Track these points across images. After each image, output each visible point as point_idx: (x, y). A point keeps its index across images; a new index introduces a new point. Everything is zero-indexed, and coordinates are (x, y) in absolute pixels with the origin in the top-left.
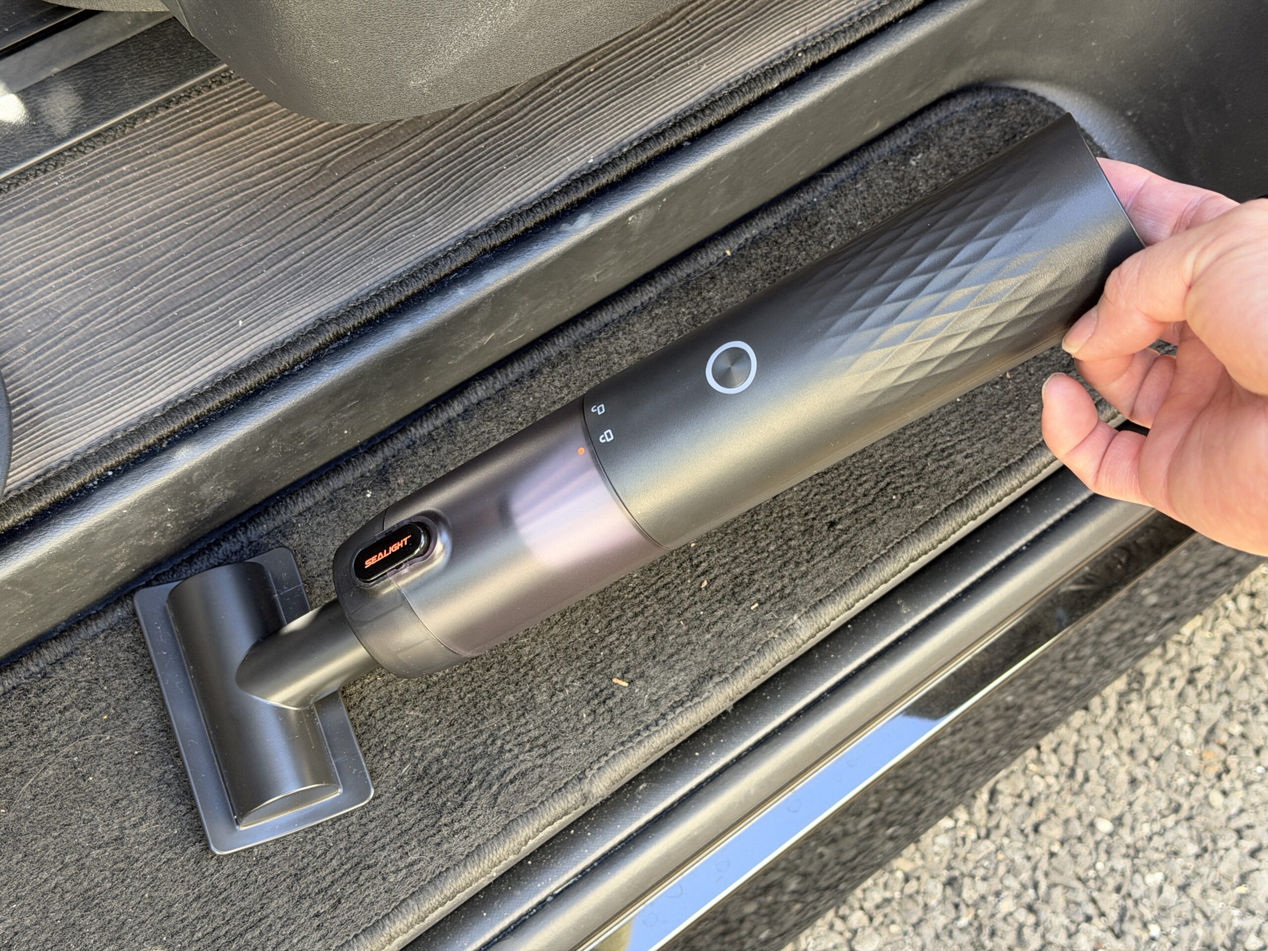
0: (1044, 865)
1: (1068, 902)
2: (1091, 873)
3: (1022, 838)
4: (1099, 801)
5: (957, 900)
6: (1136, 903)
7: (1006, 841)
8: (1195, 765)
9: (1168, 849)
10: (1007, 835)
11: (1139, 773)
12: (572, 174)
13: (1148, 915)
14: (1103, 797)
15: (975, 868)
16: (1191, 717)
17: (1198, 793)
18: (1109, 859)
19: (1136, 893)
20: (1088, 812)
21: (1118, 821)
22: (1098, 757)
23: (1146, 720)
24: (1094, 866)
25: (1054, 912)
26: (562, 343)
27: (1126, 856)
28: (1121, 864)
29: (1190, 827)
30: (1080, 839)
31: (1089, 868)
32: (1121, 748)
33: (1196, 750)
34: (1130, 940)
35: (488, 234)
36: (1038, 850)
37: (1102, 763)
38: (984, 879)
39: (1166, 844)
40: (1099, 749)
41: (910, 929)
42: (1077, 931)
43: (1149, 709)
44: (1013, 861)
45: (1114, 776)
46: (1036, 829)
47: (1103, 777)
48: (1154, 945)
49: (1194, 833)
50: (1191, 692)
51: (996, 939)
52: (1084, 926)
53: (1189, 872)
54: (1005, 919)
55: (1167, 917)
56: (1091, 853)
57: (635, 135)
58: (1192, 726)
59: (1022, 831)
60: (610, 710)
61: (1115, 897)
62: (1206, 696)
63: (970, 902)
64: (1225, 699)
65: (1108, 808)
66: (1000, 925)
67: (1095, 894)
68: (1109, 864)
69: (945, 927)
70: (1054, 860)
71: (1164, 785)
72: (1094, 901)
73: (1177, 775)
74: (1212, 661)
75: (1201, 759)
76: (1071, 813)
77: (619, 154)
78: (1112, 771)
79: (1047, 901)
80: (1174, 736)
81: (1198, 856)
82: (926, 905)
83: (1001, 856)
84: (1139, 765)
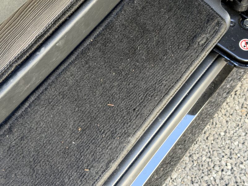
0: (211, 147)
1: (218, 154)
2: (222, 146)
3: (204, 142)
4: (220, 128)
5: (193, 160)
6: (233, 150)
7: (201, 143)
8: (240, 114)
9: (238, 135)
10: (201, 142)
11: (228, 119)
12: (37, 37)
13: (237, 152)
14: (221, 127)
15: (195, 151)
16: (237, 103)
17: (242, 120)
18: (225, 141)
19: (233, 148)
20: (218, 132)
21: (225, 132)
22: (218, 118)
23: (227, 106)
24: (222, 144)
25: (215, 157)
26: (52, 78)
27: (229, 139)
28: (228, 142)
29: (242, 129)
30: (217, 138)
31: (221, 145)
32: (222, 114)
33: (240, 110)
34: (234, 159)
35: (16, 61)
36: (209, 143)
37: (219, 119)
38: (198, 153)
39: (238, 134)
40: (218, 116)
41: (183, 170)
42: (221, 160)
43: (227, 103)
44: (203, 147)
45: (222, 122)
46: (207, 139)
47: (220, 122)
48: (239, 158)
49: (243, 130)
50: (236, 97)
51: (203, 167)
52: (223, 158)
53: (244, 140)
54: (204, 162)
55: (241, 151)
56: (221, 141)
58: (238, 105)
59: (204, 140)
60: (86, 179)
61: (228, 150)
62: (240, 97)
63: (196, 160)
64: (244, 96)
65: (223, 129)
66: (204, 163)
67: (224, 150)
68: (225, 143)
69: (191, 167)
70: (213, 145)
71: (234, 121)
72: (224, 152)
73: (237, 117)
74: (239, 88)
75: (242, 112)
76: (214, 133)
77: (48, 27)
78: (222, 120)
79: (213, 155)
80: (234, 109)
81: (245, 135)
82: (186, 163)
83: (200, 147)
84: (227, 117)
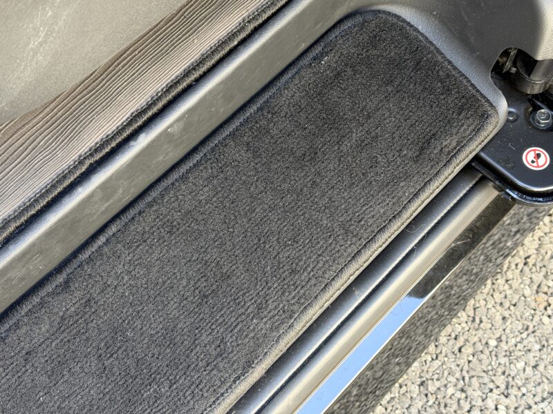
0: (466, 368)
1: (480, 383)
2: (490, 368)
3: (454, 356)
4: (488, 331)
5: (426, 392)
6: (513, 378)
7: (446, 359)
8: (533, 305)
9: (526, 349)
10: (446, 356)
11: (506, 314)
13: (520, 384)
14: (491, 329)
15: (433, 375)
16: (528, 281)
17: (537, 319)
18: (497, 359)
19: (513, 374)
20: (484, 338)
21: (499, 340)
22: (485, 310)
23: (507, 287)
24: (490, 364)
25: (474, 390)
27: (505, 356)
28: (503, 360)
29: (535, 336)
30: (482, 352)
32: (496, 303)
33: (533, 298)
34: (512, 397)
35: (91, 155)
36: (462, 361)
37: (487, 313)
38: (438, 380)
39: (525, 347)
40: (486, 305)
41: (406, 411)
42: (487, 397)
43: (507, 281)
44: (451, 368)
45: (494, 318)
46: (460, 350)
47: (489, 319)
48: (525, 397)
49: (537, 338)
50: (526, 268)
51: (448, 408)
52: (490, 394)
53: (537, 359)
54: (451, 398)
55: (529, 383)
56: (488, 358)
57: (164, 85)
58: (529, 286)
59: (453, 352)
61: (503, 377)
62: (534, 270)
63: (433, 392)
64: (543, 269)
65: (494, 334)
66: (449, 401)
67: (493, 378)
68: (498, 362)
69: (422, 407)
70: (470, 364)
71: (519, 318)
72: (493, 381)
73: (525, 312)
74: (535, 252)
75: (536, 302)
76: (476, 339)
78: (493, 315)
79: (469, 386)
80: (521, 293)
81: (540, 350)
82: (412, 397)
83: (444, 367)
84: (505, 310)
